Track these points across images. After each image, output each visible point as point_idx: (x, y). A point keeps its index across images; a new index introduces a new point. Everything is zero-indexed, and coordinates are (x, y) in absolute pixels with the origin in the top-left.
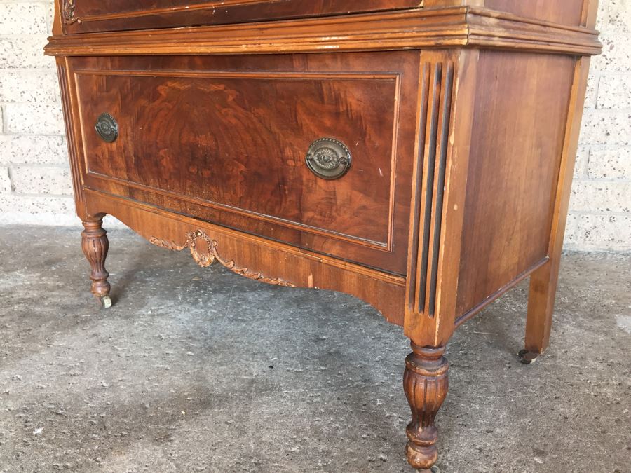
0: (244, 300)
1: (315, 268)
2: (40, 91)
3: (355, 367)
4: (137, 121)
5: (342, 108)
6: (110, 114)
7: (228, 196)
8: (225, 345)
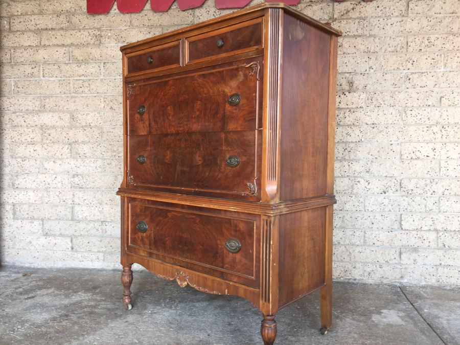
0: (194, 306)
1: (228, 287)
2: (94, 200)
3: (246, 336)
4: (157, 225)
5: (238, 229)
6: (144, 221)
7: (194, 258)
8: (187, 326)
